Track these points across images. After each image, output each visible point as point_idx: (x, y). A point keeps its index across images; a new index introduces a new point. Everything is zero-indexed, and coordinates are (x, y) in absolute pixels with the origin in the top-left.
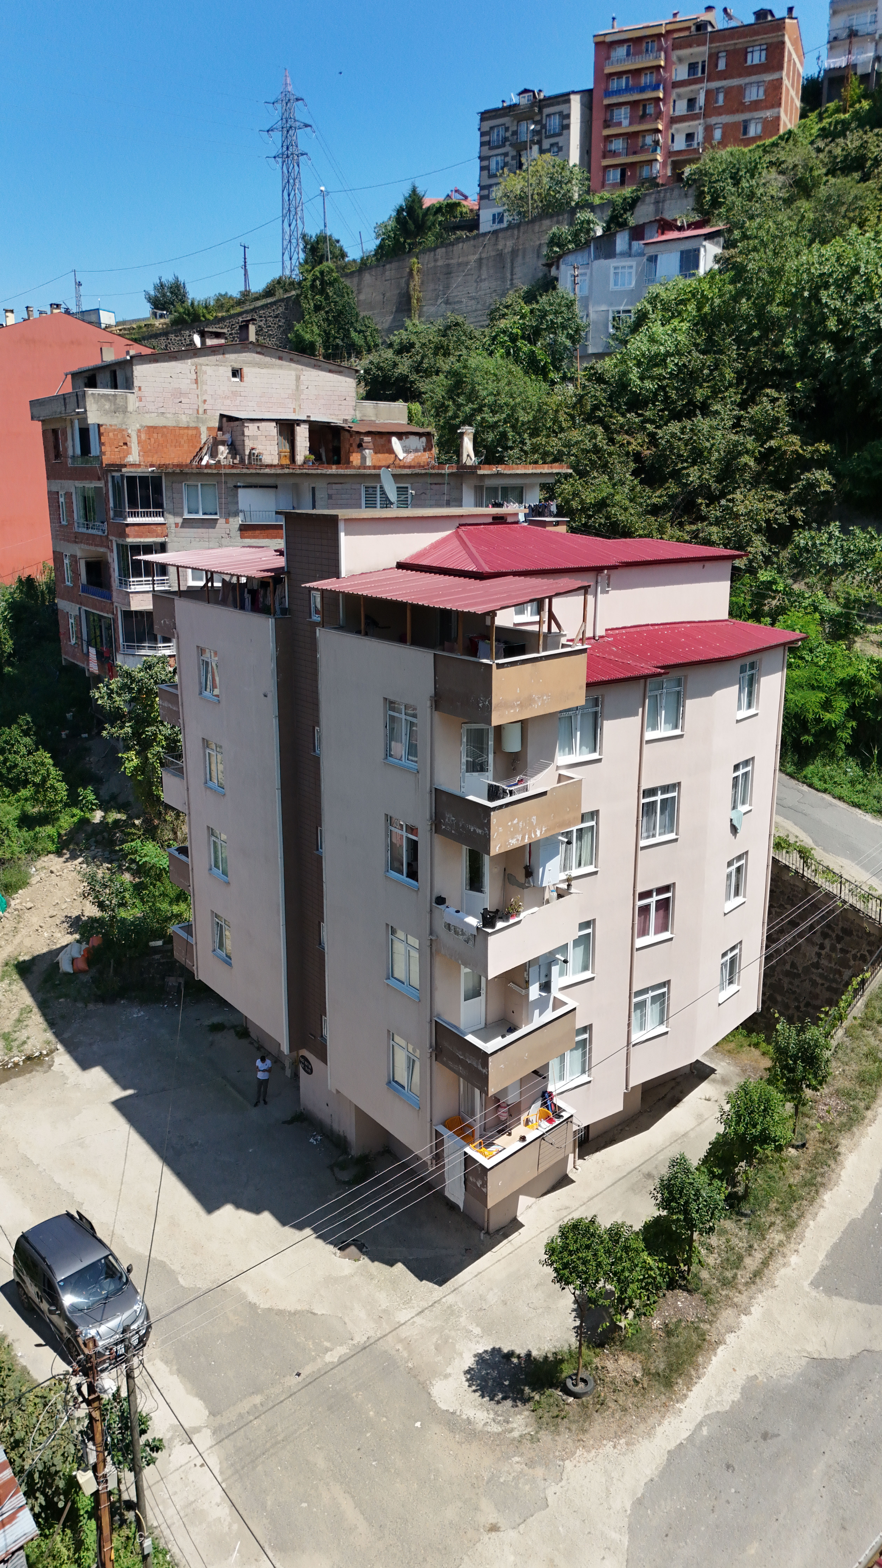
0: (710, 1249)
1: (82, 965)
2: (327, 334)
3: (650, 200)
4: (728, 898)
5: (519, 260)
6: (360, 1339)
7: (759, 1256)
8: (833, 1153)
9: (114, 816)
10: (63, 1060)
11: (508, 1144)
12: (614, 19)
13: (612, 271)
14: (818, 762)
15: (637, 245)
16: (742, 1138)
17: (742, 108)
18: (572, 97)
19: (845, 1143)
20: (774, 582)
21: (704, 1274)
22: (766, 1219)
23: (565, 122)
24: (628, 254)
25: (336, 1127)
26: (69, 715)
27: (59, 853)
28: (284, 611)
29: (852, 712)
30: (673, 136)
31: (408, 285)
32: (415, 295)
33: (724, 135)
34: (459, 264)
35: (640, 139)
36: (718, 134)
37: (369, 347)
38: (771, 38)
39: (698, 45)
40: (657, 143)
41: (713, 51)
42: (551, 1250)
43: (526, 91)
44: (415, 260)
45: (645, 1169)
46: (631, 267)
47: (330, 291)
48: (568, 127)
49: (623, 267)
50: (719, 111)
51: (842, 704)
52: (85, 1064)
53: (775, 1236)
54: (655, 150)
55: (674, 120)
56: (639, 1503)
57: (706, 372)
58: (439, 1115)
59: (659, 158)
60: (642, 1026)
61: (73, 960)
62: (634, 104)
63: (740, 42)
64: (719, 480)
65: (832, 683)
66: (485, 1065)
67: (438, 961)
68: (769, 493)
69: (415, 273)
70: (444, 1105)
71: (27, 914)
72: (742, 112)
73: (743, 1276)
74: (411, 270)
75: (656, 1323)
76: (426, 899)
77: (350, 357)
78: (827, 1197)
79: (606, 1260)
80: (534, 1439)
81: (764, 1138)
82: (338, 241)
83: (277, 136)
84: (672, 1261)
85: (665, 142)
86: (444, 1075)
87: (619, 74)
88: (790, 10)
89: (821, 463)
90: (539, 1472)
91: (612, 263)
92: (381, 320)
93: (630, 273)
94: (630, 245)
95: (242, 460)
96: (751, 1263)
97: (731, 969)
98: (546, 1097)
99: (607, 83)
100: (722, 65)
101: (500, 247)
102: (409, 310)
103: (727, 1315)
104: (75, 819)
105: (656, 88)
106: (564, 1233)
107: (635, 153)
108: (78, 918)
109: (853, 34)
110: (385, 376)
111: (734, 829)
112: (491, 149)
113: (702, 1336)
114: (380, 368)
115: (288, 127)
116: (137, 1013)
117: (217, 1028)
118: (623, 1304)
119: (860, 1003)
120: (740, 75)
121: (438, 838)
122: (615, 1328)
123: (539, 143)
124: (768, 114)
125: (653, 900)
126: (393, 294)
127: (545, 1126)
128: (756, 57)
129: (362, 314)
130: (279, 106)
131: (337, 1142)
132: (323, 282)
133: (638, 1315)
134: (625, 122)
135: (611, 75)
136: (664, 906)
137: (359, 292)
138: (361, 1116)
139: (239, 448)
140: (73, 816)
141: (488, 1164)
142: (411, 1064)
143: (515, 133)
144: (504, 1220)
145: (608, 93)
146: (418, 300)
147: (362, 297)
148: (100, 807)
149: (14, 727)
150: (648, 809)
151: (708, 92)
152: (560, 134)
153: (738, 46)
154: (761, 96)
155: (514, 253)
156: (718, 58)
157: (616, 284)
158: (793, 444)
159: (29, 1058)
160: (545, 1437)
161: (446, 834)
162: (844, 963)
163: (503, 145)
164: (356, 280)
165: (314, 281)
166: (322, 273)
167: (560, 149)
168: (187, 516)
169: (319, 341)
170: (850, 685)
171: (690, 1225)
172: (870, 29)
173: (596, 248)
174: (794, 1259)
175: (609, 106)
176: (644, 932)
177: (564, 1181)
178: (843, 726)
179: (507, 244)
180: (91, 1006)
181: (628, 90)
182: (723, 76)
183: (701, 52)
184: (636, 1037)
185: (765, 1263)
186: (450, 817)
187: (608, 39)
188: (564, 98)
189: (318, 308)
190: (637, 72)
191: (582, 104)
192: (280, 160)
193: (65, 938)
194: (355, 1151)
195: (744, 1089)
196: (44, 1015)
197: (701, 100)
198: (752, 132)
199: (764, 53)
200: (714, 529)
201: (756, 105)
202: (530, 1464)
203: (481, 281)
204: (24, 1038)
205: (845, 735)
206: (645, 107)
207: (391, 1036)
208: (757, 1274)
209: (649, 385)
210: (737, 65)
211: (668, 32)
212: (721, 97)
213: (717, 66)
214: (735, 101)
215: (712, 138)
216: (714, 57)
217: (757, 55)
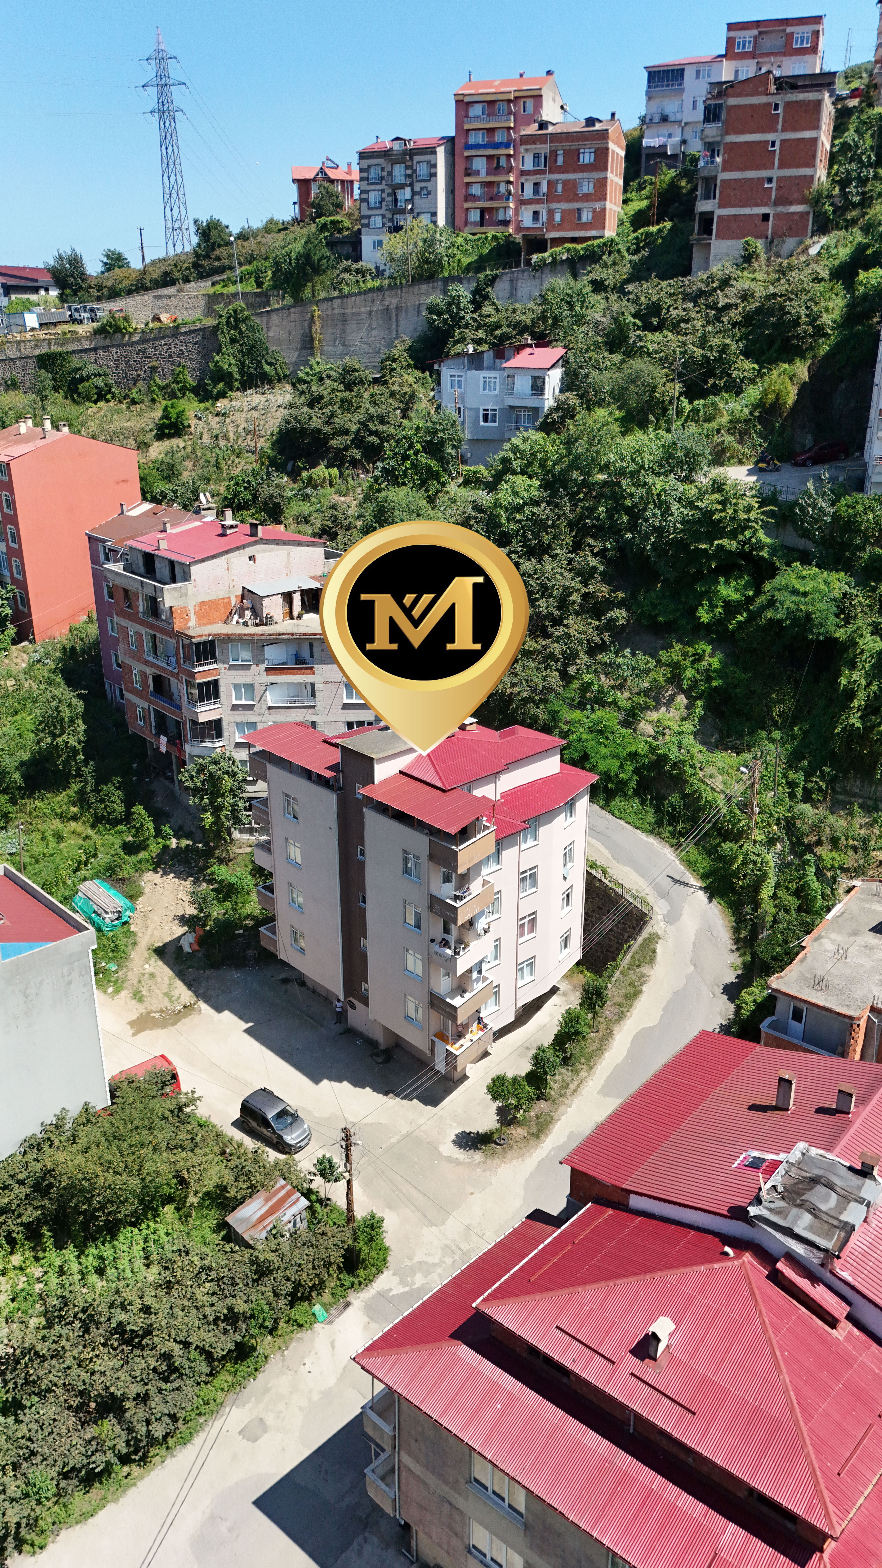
0: (555, 1082)
1: (196, 947)
2: (243, 364)
3: (506, 278)
4: (563, 908)
5: (403, 314)
6: (404, 1132)
7: (576, 1083)
8: (611, 1034)
9: (185, 842)
10: (203, 1006)
11: (465, 1042)
13: (482, 380)
14: (618, 799)
15: (499, 363)
16: (567, 1033)
17: (576, 198)
18: (438, 149)
19: (616, 1029)
20: (592, 683)
21: (552, 1093)
22: (580, 1067)
23: (433, 170)
24: (493, 368)
25: (371, 1035)
26: (135, 766)
27: (155, 870)
28: (340, 789)
29: (636, 771)
30: (523, 184)
31: (310, 328)
32: (317, 337)
34: (353, 314)
35: (496, 188)
36: (558, 217)
37: (279, 376)
38: (598, 144)
39: (541, 143)
40: (510, 193)
41: (553, 149)
42: (489, 1088)
43: (397, 139)
44: (315, 308)
45: (525, 1045)
46: (495, 378)
47: (243, 327)
48: (434, 175)
49: (490, 378)
50: (558, 199)
51: (629, 767)
52: (219, 1009)
53: (583, 1074)
54: (508, 199)
55: (523, 173)
56: (527, 1180)
57: (550, 522)
58: (433, 1031)
59: (511, 205)
60: (522, 978)
61: (190, 944)
62: (489, 158)
63: (575, 145)
64: (559, 608)
65: (624, 754)
66: (456, 1011)
67: (432, 966)
68: (590, 621)
69: (316, 319)
70: (434, 1027)
71: (150, 915)
72: (577, 201)
73: (569, 1092)
74: (313, 316)
75: (532, 1114)
76: (426, 940)
77: (262, 383)
78: (607, 1055)
79: (511, 1091)
80: (484, 1163)
81: (577, 1033)
82: (227, 227)
83: (153, 91)
84: (538, 1088)
85: (516, 193)
86: (435, 1016)
87: (476, 131)
88: (613, 115)
89: (621, 604)
90: (488, 1173)
91: (481, 374)
92: (288, 355)
93: (495, 383)
94: (494, 362)
95: (261, 621)
96: (572, 1086)
97: (566, 941)
98: (480, 1020)
99: (467, 137)
100: (560, 161)
101: (387, 303)
102: (312, 348)
103: (562, 1108)
104: (161, 846)
105: (507, 146)
106: (494, 1080)
107: (491, 199)
108: (183, 916)
109: (664, 119)
110: (302, 429)
111: (565, 878)
112: (369, 184)
113: (552, 1118)
114: (299, 421)
115: (163, 84)
116: (236, 975)
117: (285, 981)
118: (518, 1108)
119: (628, 956)
120: (575, 172)
121: (431, 914)
122: (515, 1117)
123: (411, 185)
124: (598, 205)
125: (526, 921)
126: (297, 334)
127: (481, 1033)
128: (587, 158)
129: (272, 348)
130: (153, 62)
131: (371, 1043)
132: (236, 319)
133: (525, 1111)
134: (483, 172)
135: (470, 129)
136: (532, 922)
137: (268, 329)
138: (387, 1030)
139: (259, 612)
140: (158, 843)
141: (457, 1053)
142: (417, 1009)
143: (390, 173)
144: (461, 1075)
145: (469, 147)
146: (320, 341)
147: (271, 334)
148: (174, 836)
149: (109, 785)
150: (524, 879)
151: (549, 182)
152: (429, 181)
153: (573, 147)
154: (591, 191)
155: (398, 309)
156: (557, 156)
157: (485, 389)
158: (603, 590)
159: (185, 1007)
160: (489, 1161)
161: (435, 913)
162: (624, 930)
163: (381, 183)
164: (265, 319)
165: (229, 318)
166: (235, 311)
167: (429, 193)
168: (232, 663)
169: (235, 369)
170: (634, 756)
171: (545, 1073)
172: (678, 116)
174: (590, 1083)
175: (468, 157)
176: (522, 935)
177: (486, 1054)
178: (630, 780)
179: (392, 301)
180: (208, 972)
181: (484, 145)
182: (561, 170)
183: (544, 149)
184: (519, 984)
185: (578, 1086)
186: (437, 906)
187: (467, 99)
188: (432, 151)
189: (233, 341)
190: (491, 131)
191: (446, 152)
192: (157, 115)
193: (179, 930)
194: (382, 1047)
195: (568, 1012)
196: (183, 980)
197: (544, 188)
198: (584, 218)
199: (593, 155)
200: (556, 645)
201: (587, 198)
202: (484, 1171)
203: (372, 329)
204: (177, 995)
205: (633, 785)
206: (498, 161)
207: (406, 996)
208: (575, 1091)
209: (513, 526)
210: (572, 163)
211: (516, 98)
212: (560, 187)
213: (556, 161)
214: (571, 192)
215: (553, 220)
216: (554, 153)
217: (587, 155)
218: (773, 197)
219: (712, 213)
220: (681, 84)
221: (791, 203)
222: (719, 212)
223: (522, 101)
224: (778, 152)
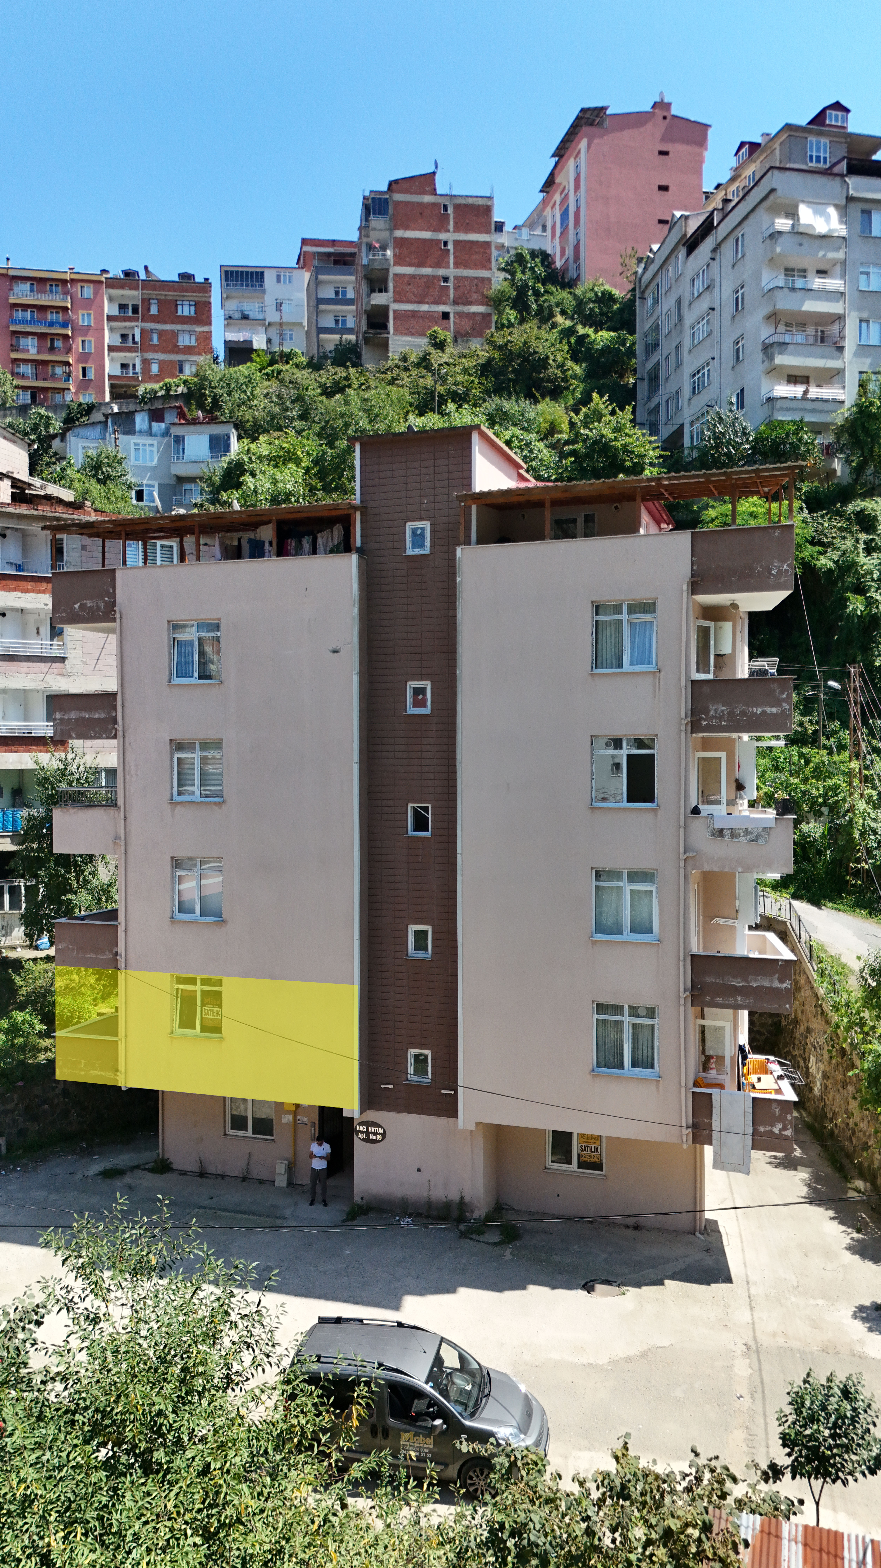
12: (8, 259)
13: (133, 447)
15: (157, 426)
17: (176, 350)
24: (149, 433)
33: (161, 369)
35: (50, 368)
36: (155, 368)
38: (199, 297)
39: (130, 289)
40: (68, 374)
41: (145, 296)
46: (152, 445)
49: (144, 445)
50: (155, 349)
54: (67, 380)
55: (110, 348)
59: (71, 388)
62: (41, 336)
63: (171, 295)
72: (177, 353)
87: (25, 307)
88: (206, 280)
91: (132, 440)
93: (151, 451)
94: (150, 425)
99: (11, 311)
100: (154, 310)
105: (63, 326)
107: (45, 379)
109: (245, 317)
120: (173, 323)
128: (186, 310)
134: (33, 350)
135: (14, 305)
145: (12, 321)
151: (143, 331)
153: (171, 298)
154: (193, 343)
156: (150, 304)
157: (137, 459)
172: (260, 317)
173: (114, 424)
175: (14, 333)
181: (32, 321)
182: (156, 319)
183: (132, 295)
187: (11, 273)
190: (42, 308)
197: (135, 336)
198: (186, 373)
199: (193, 308)
201: (189, 350)
206: (52, 341)
210: (168, 311)
211: (72, 280)
212: (155, 338)
213: (149, 309)
214: (169, 343)
215: (150, 371)
216: (147, 302)
217: (186, 308)
218: (452, 296)
219: (386, 308)
220: (262, 286)
221: (471, 303)
222: (394, 306)
223: (79, 285)
224: (451, 252)
